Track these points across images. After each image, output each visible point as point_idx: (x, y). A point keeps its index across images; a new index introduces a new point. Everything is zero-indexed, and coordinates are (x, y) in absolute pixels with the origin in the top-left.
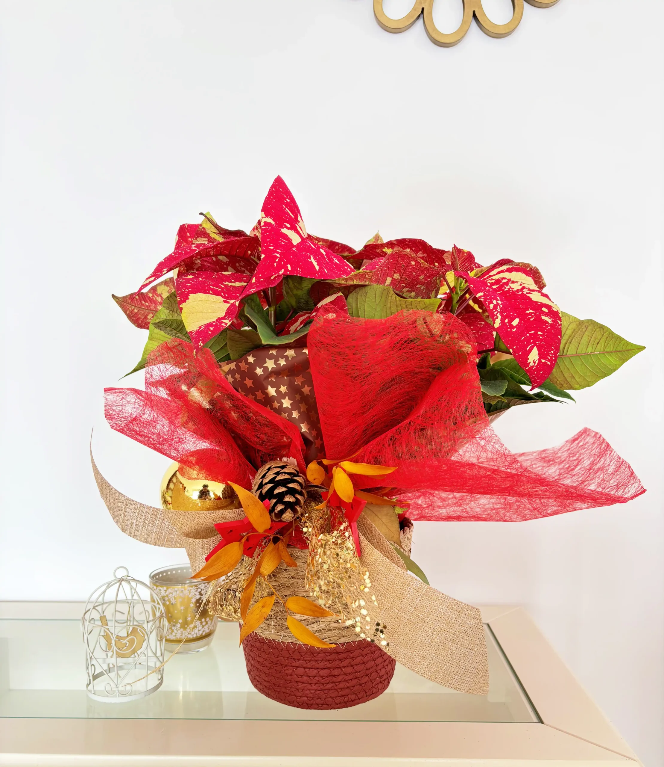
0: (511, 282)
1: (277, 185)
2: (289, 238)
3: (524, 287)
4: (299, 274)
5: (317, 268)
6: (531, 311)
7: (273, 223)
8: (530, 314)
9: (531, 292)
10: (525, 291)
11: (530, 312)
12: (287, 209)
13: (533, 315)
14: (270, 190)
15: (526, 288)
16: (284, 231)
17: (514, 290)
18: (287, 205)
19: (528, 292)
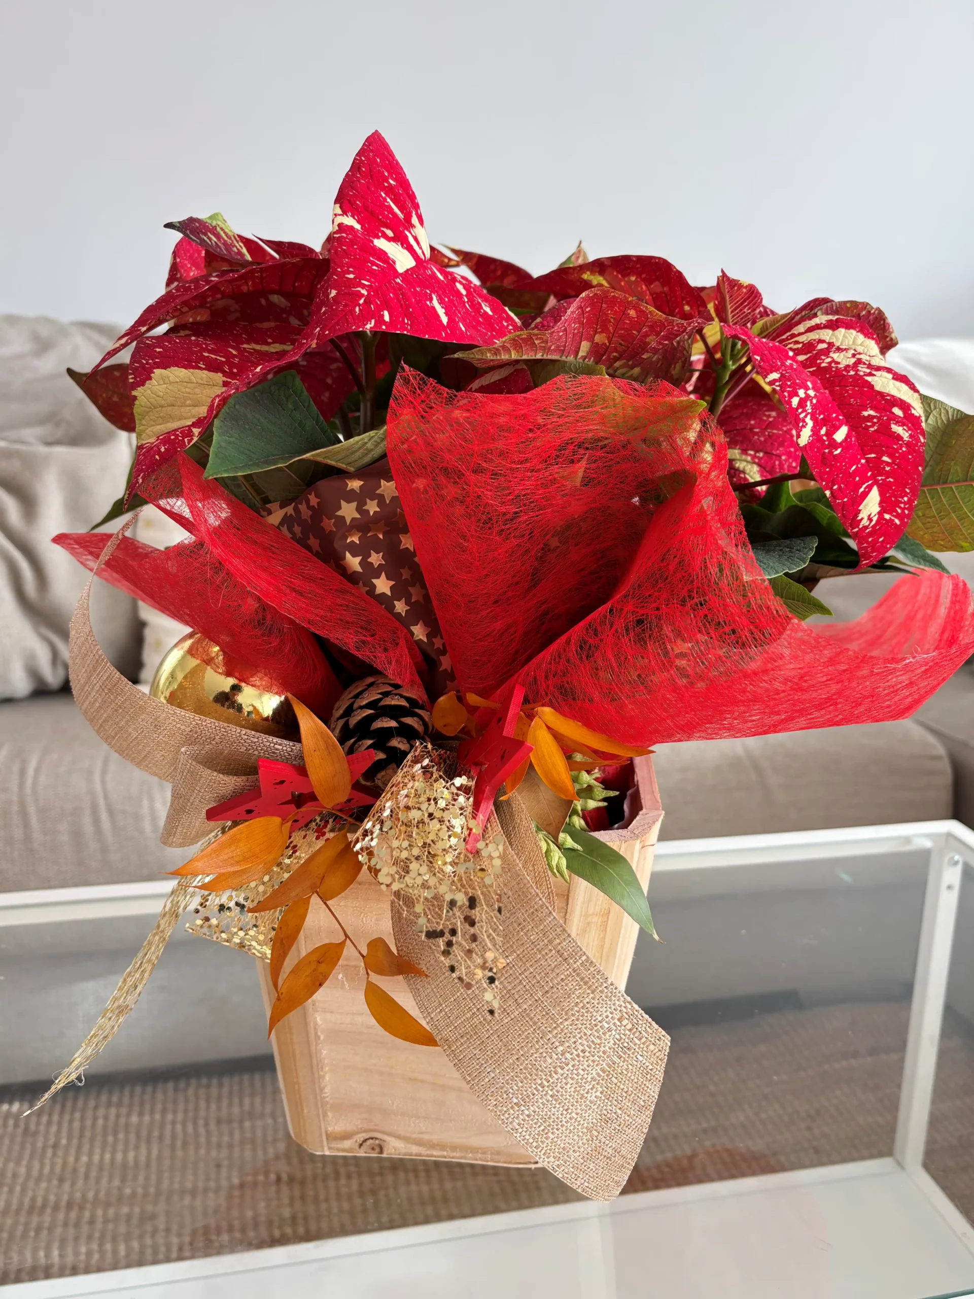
0: (834, 349)
1: (372, 151)
2: (389, 258)
3: (859, 361)
4: (406, 329)
5: (445, 320)
6: (872, 413)
7: (358, 226)
8: (870, 418)
9: (874, 372)
10: (863, 369)
11: (869, 415)
12: (388, 200)
13: (875, 420)
14: (355, 159)
15: (864, 364)
16: (381, 243)
17: (840, 366)
18: (390, 191)
19: (868, 371)
